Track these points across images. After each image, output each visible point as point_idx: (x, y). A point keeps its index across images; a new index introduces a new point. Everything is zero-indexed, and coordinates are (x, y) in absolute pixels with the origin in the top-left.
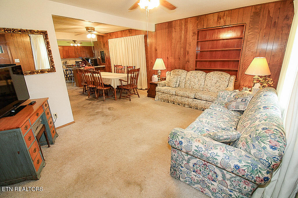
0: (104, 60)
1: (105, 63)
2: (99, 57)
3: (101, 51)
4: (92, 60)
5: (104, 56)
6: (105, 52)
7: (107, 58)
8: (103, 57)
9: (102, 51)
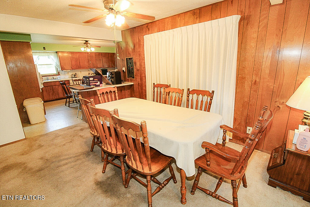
0: (133, 73)
1: (133, 77)
2: (124, 69)
3: (127, 59)
4: (113, 74)
5: (132, 66)
6: (135, 59)
7: (138, 70)
8: (131, 68)
9: (130, 59)
